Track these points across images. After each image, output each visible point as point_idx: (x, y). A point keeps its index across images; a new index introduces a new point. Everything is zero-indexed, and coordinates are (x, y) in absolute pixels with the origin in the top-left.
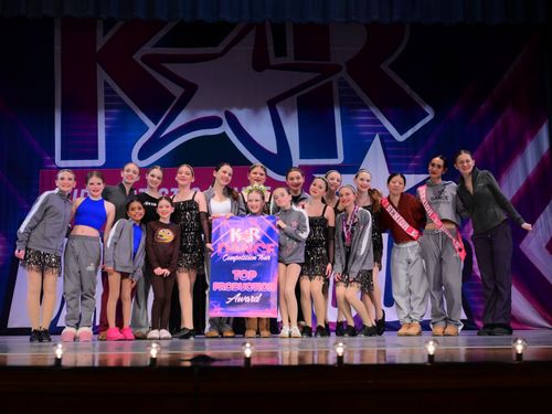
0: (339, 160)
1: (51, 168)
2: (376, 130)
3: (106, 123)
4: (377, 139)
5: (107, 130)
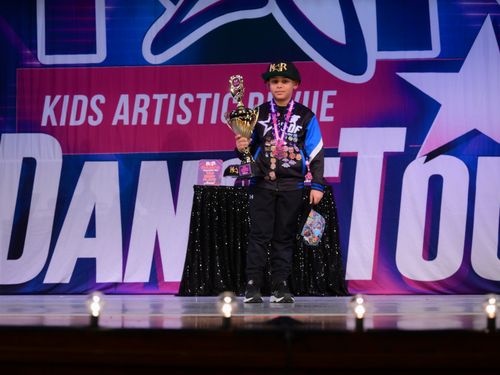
0: (434, 52)
1: (32, 66)
2: (486, 10)
4: (488, 22)
5: (108, 13)
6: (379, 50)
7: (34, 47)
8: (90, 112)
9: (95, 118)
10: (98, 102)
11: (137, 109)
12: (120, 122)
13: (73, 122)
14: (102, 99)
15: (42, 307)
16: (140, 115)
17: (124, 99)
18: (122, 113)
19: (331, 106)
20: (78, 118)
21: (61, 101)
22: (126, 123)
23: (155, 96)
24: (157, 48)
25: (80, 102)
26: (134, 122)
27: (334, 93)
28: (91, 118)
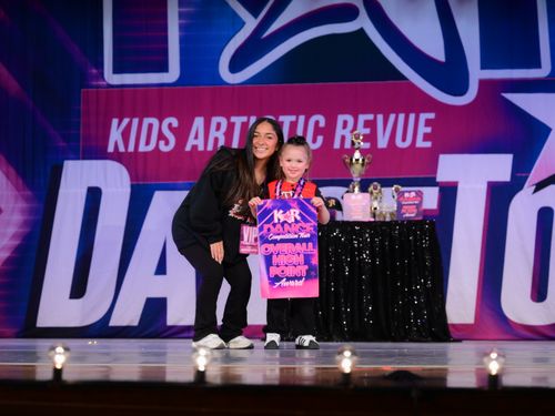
0: (544, 71)
1: (98, 87)
3: (181, 15)
5: (182, 28)
6: (483, 68)
7: (100, 65)
8: (161, 136)
9: (167, 143)
10: (170, 125)
11: (213, 133)
12: (195, 147)
13: (142, 148)
14: (175, 122)
15: (107, 354)
16: (216, 140)
17: (199, 122)
18: (196, 137)
19: (429, 130)
20: (147, 143)
21: (129, 125)
22: (201, 148)
23: (233, 119)
24: (236, 65)
25: (150, 126)
26: (210, 148)
27: (431, 116)
28: (162, 143)
